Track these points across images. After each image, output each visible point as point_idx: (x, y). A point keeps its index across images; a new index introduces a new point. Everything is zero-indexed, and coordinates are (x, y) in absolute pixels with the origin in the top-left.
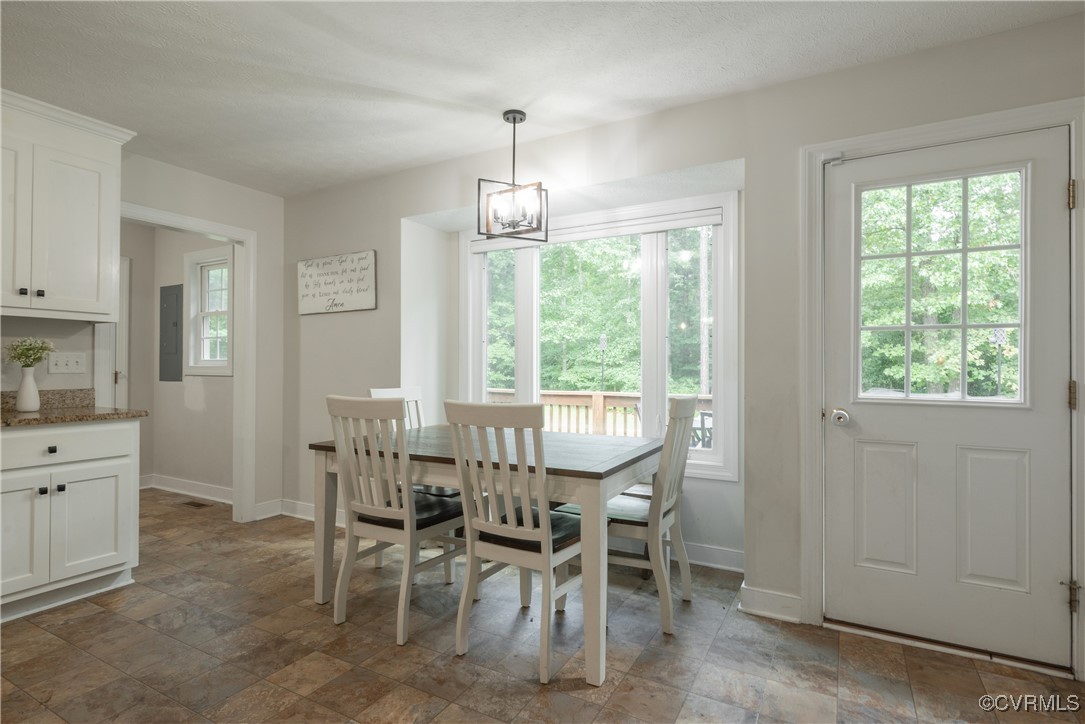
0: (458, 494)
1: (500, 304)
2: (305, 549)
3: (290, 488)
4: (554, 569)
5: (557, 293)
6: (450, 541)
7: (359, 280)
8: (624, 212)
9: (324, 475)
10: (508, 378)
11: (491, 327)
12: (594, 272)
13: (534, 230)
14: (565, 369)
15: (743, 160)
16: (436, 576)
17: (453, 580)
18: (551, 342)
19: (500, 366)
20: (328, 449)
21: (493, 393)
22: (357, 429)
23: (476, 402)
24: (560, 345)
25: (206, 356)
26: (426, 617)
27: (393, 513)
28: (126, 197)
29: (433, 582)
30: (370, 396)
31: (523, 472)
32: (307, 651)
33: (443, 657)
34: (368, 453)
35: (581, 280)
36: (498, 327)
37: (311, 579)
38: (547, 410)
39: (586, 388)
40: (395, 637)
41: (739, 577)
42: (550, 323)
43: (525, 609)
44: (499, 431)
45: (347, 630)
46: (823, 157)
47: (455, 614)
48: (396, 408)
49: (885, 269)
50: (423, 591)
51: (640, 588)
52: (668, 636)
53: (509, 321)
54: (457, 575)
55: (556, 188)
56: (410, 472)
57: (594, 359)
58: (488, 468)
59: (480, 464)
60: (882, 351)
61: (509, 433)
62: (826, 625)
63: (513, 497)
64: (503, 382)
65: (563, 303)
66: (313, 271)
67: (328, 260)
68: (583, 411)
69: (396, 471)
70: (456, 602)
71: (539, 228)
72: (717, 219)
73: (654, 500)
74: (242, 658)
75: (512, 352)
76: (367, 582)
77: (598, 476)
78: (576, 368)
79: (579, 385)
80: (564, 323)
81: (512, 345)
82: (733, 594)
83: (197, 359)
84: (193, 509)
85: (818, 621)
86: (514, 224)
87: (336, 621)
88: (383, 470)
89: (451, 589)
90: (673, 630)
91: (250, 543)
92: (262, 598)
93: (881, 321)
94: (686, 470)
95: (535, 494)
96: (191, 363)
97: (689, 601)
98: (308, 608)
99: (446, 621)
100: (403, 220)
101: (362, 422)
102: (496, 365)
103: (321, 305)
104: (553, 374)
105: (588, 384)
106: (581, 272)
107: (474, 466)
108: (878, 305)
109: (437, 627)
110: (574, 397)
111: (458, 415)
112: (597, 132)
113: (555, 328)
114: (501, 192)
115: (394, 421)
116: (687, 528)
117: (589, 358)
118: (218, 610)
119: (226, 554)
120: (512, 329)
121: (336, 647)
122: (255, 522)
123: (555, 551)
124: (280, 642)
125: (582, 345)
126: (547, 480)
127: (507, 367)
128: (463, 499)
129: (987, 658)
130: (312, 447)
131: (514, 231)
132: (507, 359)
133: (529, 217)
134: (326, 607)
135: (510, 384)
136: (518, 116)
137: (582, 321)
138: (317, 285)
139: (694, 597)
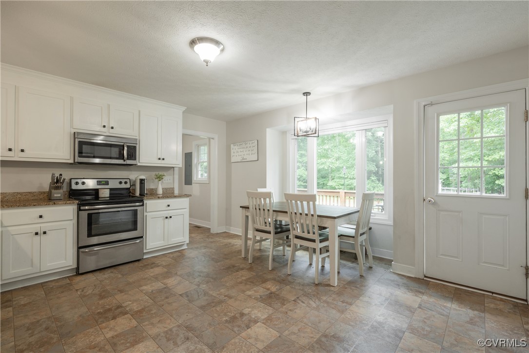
0: (289, 225)
1: (301, 152)
2: (235, 242)
3: (228, 221)
4: (320, 249)
5: (326, 147)
6: (285, 240)
7: (252, 150)
8: (349, 123)
9: (245, 216)
10: (305, 184)
11: (298, 162)
12: (343, 136)
13: (314, 134)
14: (330, 180)
15: (393, 105)
16: (281, 253)
17: (286, 254)
18: (323, 168)
19: (301, 179)
20: (247, 208)
21: (299, 190)
22: (256, 202)
23: (293, 193)
24: (328, 170)
25: (200, 177)
26: (278, 264)
27: (267, 228)
28: (184, 128)
29: (279, 254)
30: (257, 190)
31: (310, 216)
32: (242, 269)
33: (284, 274)
34: (260, 209)
35: (337, 141)
36: (300, 162)
37: (241, 251)
38: (317, 197)
39: (340, 189)
40: (268, 268)
41: (392, 261)
42: (323, 160)
43: (311, 264)
44: (302, 202)
45: (253, 265)
46: (423, 104)
47: (287, 264)
48: (269, 195)
49: (495, 131)
50: (276, 257)
51: (353, 262)
52: (361, 276)
53: (305, 159)
54: (287, 253)
55: (322, 117)
56: (273, 216)
57: (343, 176)
58: (298, 215)
59: (296, 213)
60: (494, 172)
61: (305, 203)
62: (425, 279)
63: (307, 225)
64: (302, 185)
65: (329, 151)
66: (236, 147)
67: (241, 143)
68: (336, 199)
69: (269, 215)
70: (287, 261)
71: (315, 133)
72: (386, 125)
73: (357, 230)
74: (224, 269)
75: (306, 173)
76: (257, 253)
77: (334, 218)
78: (335, 180)
79: (337, 187)
80: (330, 160)
81: (306, 170)
82: (390, 266)
83: (197, 178)
84: (197, 228)
85: (422, 277)
86: (306, 132)
87: (249, 262)
88: (264, 215)
89: (285, 257)
90: (364, 275)
91: (218, 239)
92: (225, 255)
93: (493, 157)
94: (371, 220)
95: (314, 223)
96: (195, 179)
97: (372, 267)
98: (240, 258)
99: (284, 265)
100: (267, 129)
101: (258, 199)
102: (299, 178)
103: (239, 159)
104: (325, 182)
105: (341, 187)
106: (337, 137)
107: (294, 214)
108: (492, 149)
109: (281, 267)
110: (334, 192)
111: (289, 197)
112: (337, 96)
113: (326, 162)
114: (302, 121)
115: (268, 199)
116: (372, 241)
117: (341, 175)
118: (213, 257)
119: (212, 242)
120: (306, 163)
121: (251, 269)
122: (218, 233)
123: (320, 242)
124: (234, 266)
125: (338, 169)
126: (318, 219)
127: (304, 179)
128: (290, 226)
129: (491, 294)
130: (241, 207)
131: (307, 135)
132: (304, 176)
133: (312, 128)
134: (246, 259)
135: (305, 187)
136: (308, 94)
137: (338, 159)
138: (238, 152)
139: (374, 266)
